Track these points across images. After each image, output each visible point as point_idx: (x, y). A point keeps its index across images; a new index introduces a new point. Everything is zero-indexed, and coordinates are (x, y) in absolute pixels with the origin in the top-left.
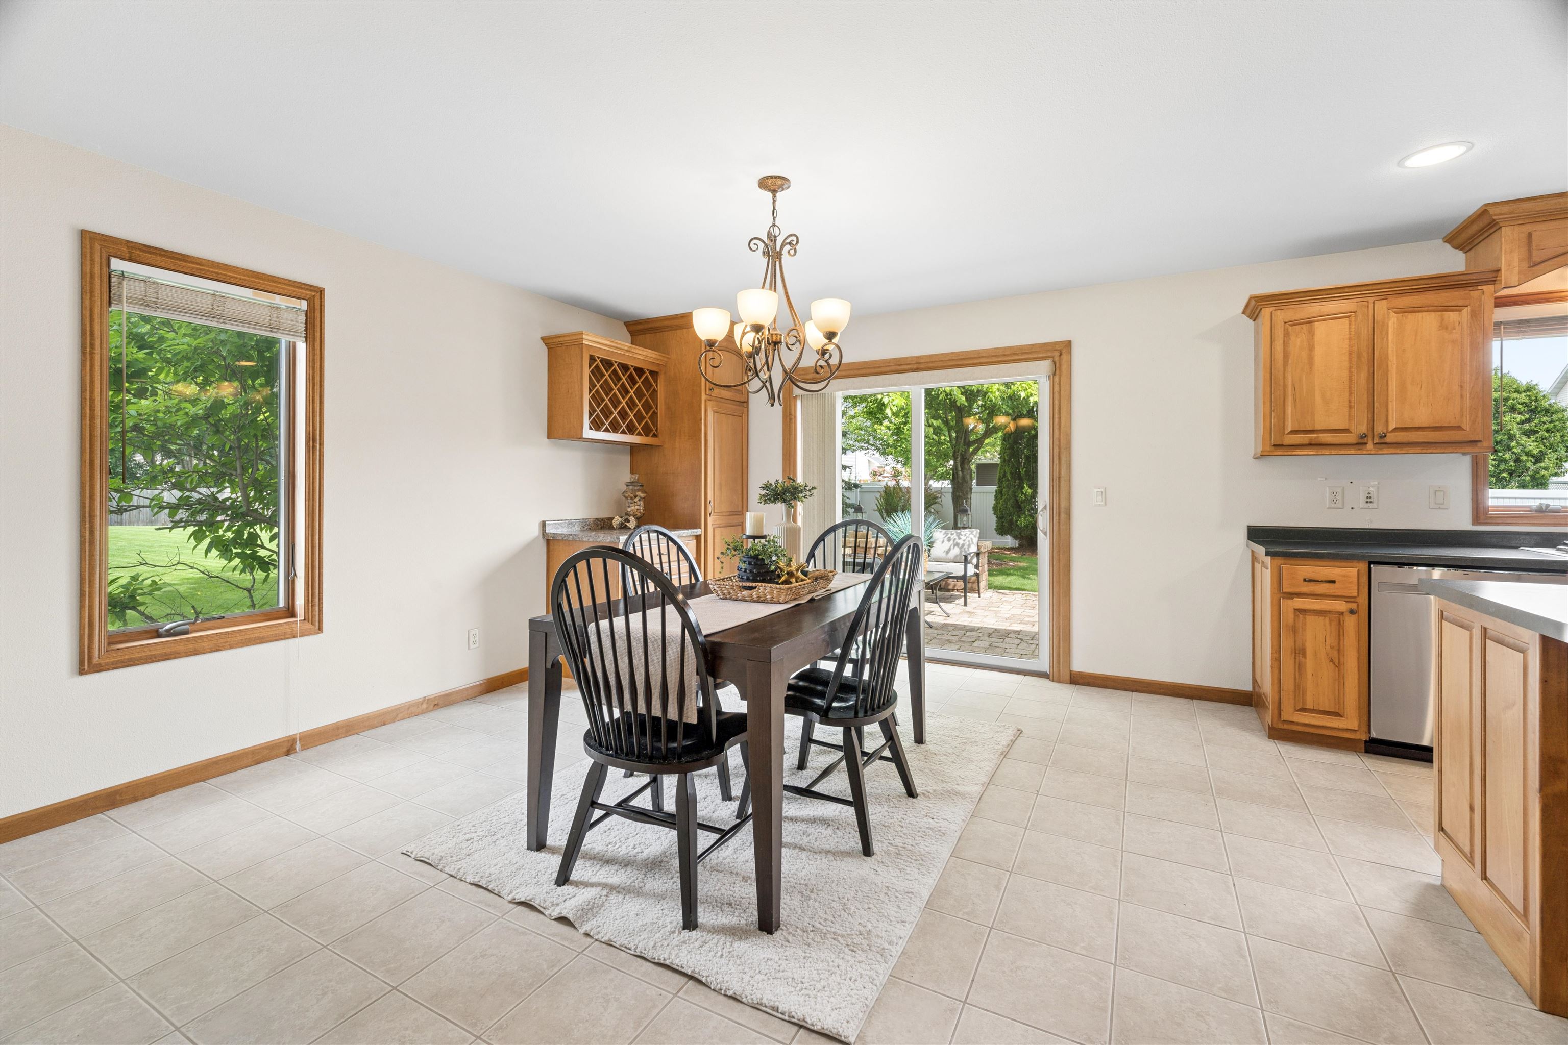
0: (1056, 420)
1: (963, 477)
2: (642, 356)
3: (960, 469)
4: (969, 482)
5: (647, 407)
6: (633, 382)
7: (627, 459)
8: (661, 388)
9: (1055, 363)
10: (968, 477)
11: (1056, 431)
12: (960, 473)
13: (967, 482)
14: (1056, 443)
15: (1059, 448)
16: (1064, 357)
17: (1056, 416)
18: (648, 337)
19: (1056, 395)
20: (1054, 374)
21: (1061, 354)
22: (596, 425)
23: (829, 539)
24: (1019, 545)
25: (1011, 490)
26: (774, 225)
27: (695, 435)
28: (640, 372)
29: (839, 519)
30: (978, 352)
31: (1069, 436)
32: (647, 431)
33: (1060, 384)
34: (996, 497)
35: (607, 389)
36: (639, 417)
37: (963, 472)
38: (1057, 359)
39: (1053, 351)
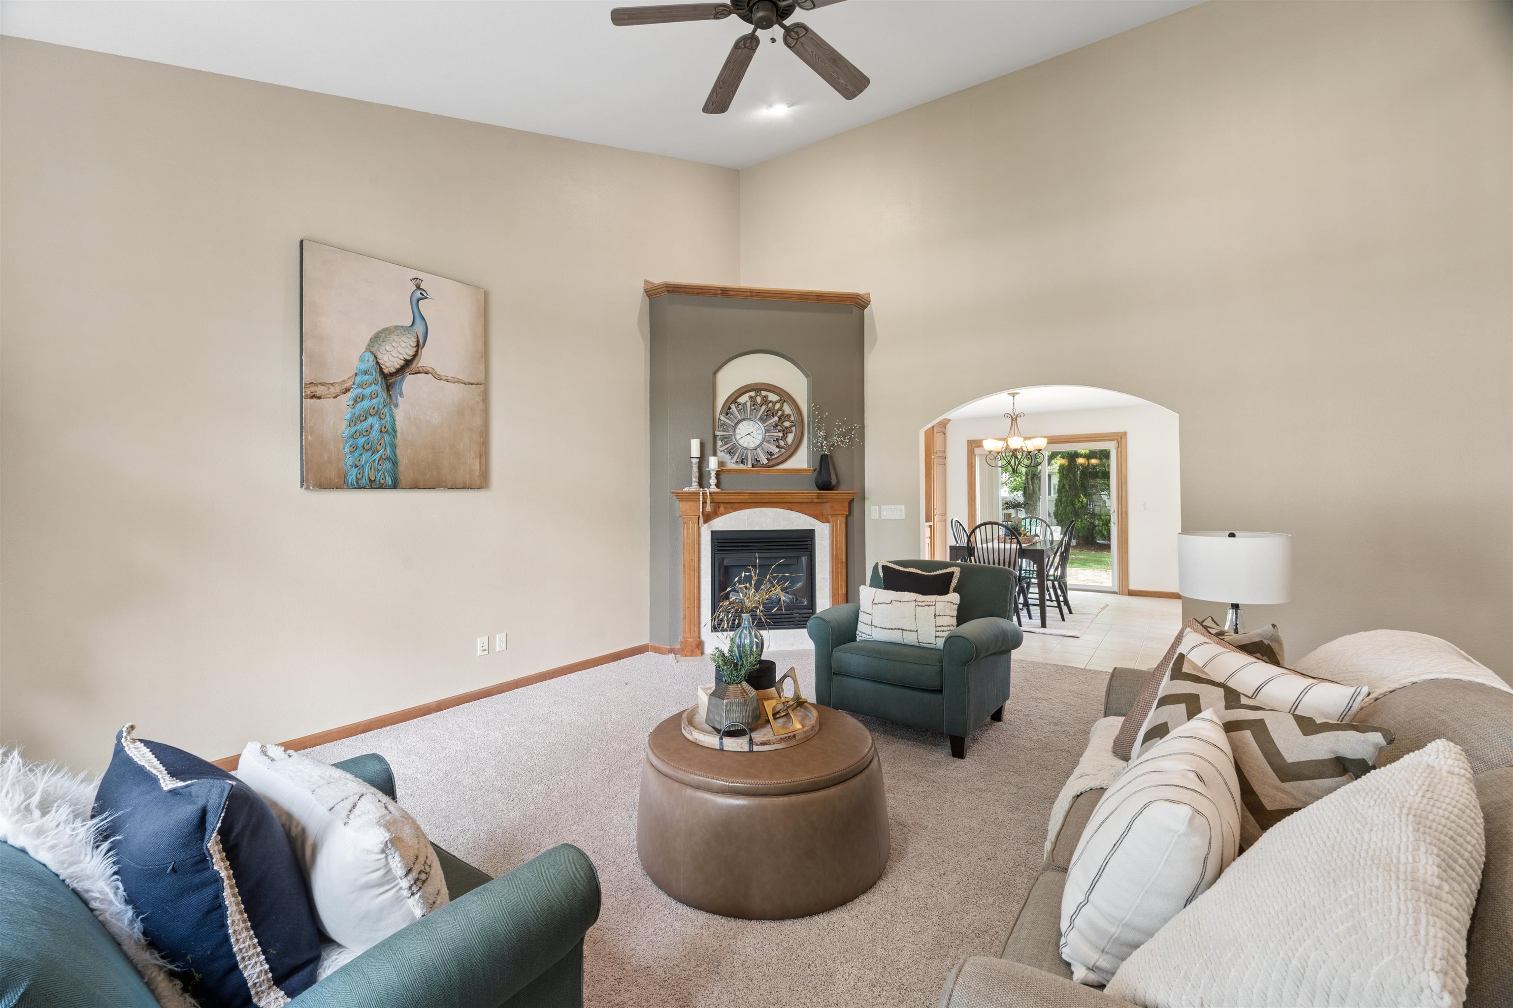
0: (1120, 470)
1: (1034, 490)
3: (1031, 483)
4: (1038, 494)
9: (1118, 442)
10: (1037, 489)
11: (1120, 475)
12: (1031, 487)
13: (1036, 493)
14: (1120, 480)
15: (1121, 482)
16: (1123, 440)
17: (1120, 467)
19: (1120, 457)
20: (1118, 447)
21: (1121, 438)
24: (1076, 543)
25: (1069, 499)
26: (1013, 409)
30: (1078, 435)
31: (1126, 477)
33: (1121, 452)
34: (1056, 505)
37: (1033, 486)
38: (1119, 440)
39: (1117, 436)
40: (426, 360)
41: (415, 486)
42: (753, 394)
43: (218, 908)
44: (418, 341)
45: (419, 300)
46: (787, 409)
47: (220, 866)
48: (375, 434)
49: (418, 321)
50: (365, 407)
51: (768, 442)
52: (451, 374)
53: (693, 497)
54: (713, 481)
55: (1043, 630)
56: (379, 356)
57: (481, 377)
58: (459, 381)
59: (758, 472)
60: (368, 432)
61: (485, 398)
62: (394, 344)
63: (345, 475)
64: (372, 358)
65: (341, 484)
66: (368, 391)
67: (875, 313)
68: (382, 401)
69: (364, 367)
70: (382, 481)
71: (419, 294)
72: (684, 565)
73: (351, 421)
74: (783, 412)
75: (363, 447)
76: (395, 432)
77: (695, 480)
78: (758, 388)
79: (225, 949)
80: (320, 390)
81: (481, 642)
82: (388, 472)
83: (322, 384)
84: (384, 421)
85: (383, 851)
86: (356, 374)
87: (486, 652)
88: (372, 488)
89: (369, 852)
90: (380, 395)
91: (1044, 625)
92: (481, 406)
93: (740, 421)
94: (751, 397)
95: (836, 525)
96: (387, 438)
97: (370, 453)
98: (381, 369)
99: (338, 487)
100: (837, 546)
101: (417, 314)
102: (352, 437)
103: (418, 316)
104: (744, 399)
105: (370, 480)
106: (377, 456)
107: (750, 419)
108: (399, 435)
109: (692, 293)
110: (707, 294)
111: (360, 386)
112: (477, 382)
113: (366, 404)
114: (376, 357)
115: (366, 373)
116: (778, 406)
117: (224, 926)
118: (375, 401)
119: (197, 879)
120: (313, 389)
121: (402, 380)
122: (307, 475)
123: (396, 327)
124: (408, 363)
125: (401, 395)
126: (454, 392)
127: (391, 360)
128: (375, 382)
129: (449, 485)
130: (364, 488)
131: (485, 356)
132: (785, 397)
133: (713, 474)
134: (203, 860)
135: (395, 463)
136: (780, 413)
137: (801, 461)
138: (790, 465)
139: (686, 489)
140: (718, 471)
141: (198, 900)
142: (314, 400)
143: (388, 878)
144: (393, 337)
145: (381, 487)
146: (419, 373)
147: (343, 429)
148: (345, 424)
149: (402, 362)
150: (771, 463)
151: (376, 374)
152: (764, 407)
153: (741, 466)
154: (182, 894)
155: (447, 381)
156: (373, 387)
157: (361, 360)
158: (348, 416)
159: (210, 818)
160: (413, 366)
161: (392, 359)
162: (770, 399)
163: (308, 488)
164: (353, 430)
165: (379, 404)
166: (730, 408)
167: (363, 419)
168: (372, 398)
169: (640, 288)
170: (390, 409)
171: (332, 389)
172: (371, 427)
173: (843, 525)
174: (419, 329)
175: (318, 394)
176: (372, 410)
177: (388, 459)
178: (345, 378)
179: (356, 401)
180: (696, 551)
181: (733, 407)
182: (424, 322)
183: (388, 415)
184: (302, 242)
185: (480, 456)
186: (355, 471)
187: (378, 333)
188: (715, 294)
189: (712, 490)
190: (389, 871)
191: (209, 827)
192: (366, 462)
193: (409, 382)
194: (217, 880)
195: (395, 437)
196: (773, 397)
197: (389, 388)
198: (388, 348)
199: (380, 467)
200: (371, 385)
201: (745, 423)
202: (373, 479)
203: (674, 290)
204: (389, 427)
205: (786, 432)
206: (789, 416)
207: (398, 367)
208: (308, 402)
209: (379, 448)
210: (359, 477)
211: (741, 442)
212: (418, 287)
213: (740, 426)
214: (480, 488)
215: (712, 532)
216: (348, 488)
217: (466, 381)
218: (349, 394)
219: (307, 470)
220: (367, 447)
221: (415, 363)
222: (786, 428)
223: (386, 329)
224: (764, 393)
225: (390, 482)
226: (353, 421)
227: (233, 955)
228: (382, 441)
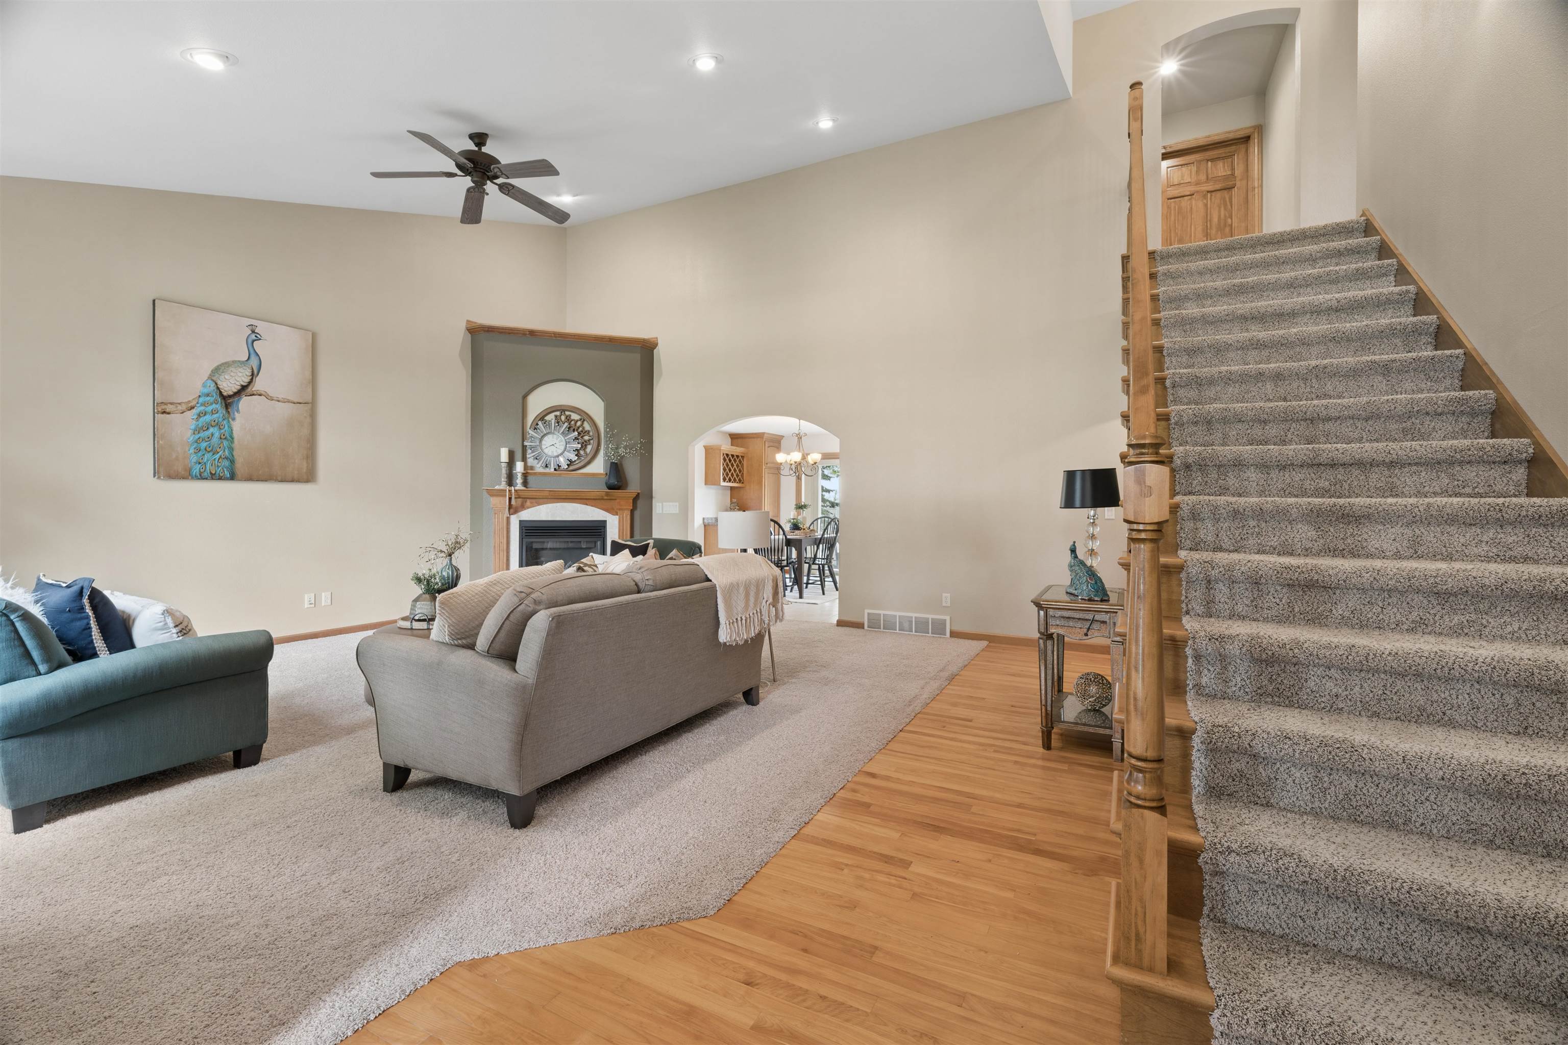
2: (737, 450)
5: (740, 471)
6: (735, 461)
7: (729, 492)
8: (745, 463)
18: (739, 441)
22: (724, 480)
23: (815, 523)
27: (760, 483)
28: (738, 456)
29: (820, 515)
32: (740, 481)
35: (727, 465)
36: (737, 475)
40: (258, 385)
41: (250, 479)
42: (558, 413)
43: (88, 628)
44: (253, 371)
45: (253, 341)
46: (587, 426)
47: (88, 610)
48: (215, 440)
49: (253, 356)
50: (207, 420)
51: (569, 451)
52: (281, 397)
53: (501, 493)
54: (519, 480)
55: (801, 600)
56: (219, 383)
57: (309, 398)
58: (289, 401)
59: (560, 475)
60: (209, 438)
61: (313, 415)
62: (232, 374)
63: (190, 470)
64: (213, 385)
65: (187, 475)
66: (209, 409)
67: (662, 354)
68: (221, 415)
69: (206, 391)
70: (221, 475)
71: (254, 336)
72: (495, 547)
73: (195, 430)
74: (583, 428)
75: (206, 449)
76: (233, 439)
77: (504, 479)
78: (562, 409)
79: (91, 646)
80: (169, 408)
81: (308, 598)
82: (227, 468)
83: (171, 404)
84: (223, 431)
85: (163, 614)
86: (200, 396)
87: (313, 606)
88: (213, 479)
89: (157, 614)
90: (220, 412)
91: (801, 597)
92: (308, 420)
93: (545, 435)
94: (556, 416)
95: (623, 518)
96: (225, 443)
97: (211, 454)
98: (221, 392)
99: (184, 478)
100: (623, 533)
101: (252, 351)
102: (196, 442)
103: (252, 352)
104: (551, 417)
105: (211, 473)
106: (217, 456)
107: (554, 434)
108: (236, 441)
109: (505, 333)
110: (517, 333)
111: (203, 405)
112: (305, 401)
113: (208, 418)
114: (216, 384)
115: (208, 395)
116: (579, 423)
117: (91, 636)
118: (215, 416)
119: (79, 616)
120: (164, 407)
121: (239, 401)
122: (158, 468)
123: (234, 362)
124: (244, 388)
125: (238, 411)
126: (283, 411)
127: (229, 385)
128: (216, 402)
129: (279, 478)
130: (206, 479)
131: (313, 381)
132: (586, 416)
133: (519, 476)
134: (82, 609)
135: (232, 462)
136: (581, 429)
137: (598, 467)
138: (589, 470)
139: (497, 487)
140: (523, 474)
141: (80, 624)
142: (165, 415)
143: (165, 627)
144: (231, 369)
145: (220, 478)
146: (253, 395)
147: (189, 436)
148: (190, 432)
149: (239, 387)
150: (571, 468)
151: (216, 396)
152: (566, 424)
153: (547, 470)
154: (73, 621)
155: (278, 401)
156: (214, 406)
157: (204, 385)
158: (193, 427)
159: (85, 590)
160: (249, 390)
161: (231, 385)
162: (572, 418)
163: (159, 478)
164: (197, 437)
165: (219, 418)
166: (537, 424)
167: (205, 429)
168: (213, 414)
169: (463, 326)
170: (229, 422)
171: (179, 407)
172: (212, 435)
173: (629, 517)
174: (254, 363)
175: (168, 410)
176: (213, 423)
177: (226, 458)
178: (190, 399)
179: (199, 416)
180: (505, 536)
181: (540, 423)
182: (258, 358)
183: (226, 426)
184: (154, 301)
185: (307, 457)
186: (198, 467)
187: (218, 366)
188: (524, 334)
189: (517, 488)
190: (166, 624)
191: (84, 594)
192: (208, 460)
193: (244, 402)
194: (88, 617)
195: (232, 442)
196: (575, 417)
197: (227, 406)
198: (226, 377)
199: (219, 464)
200: (212, 404)
201: (550, 436)
202: (214, 472)
203: (490, 330)
204: (227, 435)
205: (584, 445)
206: (589, 432)
207: (235, 391)
208: (159, 417)
209: (218, 450)
210: (202, 470)
211: (546, 451)
212: (253, 332)
213: (546, 438)
214: (307, 481)
215: (520, 521)
216: (192, 478)
217: (296, 401)
218: (194, 411)
219: (158, 466)
220: (209, 449)
221: (250, 388)
222: (585, 441)
223: (226, 363)
224: (567, 413)
225: (228, 476)
226: (197, 430)
227: (95, 648)
228: (222, 445)
